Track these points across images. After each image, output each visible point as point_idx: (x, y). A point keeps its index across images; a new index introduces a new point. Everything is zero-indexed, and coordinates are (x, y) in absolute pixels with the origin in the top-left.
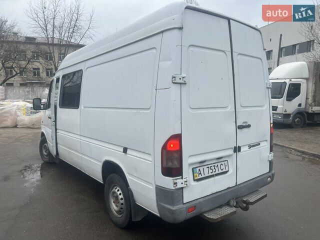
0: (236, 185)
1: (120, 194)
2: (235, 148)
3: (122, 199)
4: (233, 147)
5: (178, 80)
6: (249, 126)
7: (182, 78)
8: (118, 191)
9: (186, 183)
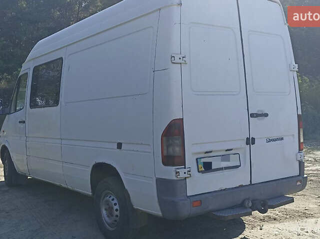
1: (115, 204)
2: (248, 140)
3: (117, 210)
4: (246, 139)
5: (177, 60)
6: (266, 115)
7: (181, 58)
8: (113, 200)
9: (189, 173)
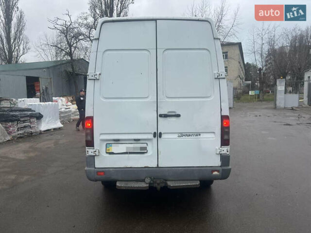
0: (158, 167)
2: (155, 133)
4: (153, 133)
5: (90, 77)
6: (177, 116)
7: (93, 76)
9: (95, 153)
